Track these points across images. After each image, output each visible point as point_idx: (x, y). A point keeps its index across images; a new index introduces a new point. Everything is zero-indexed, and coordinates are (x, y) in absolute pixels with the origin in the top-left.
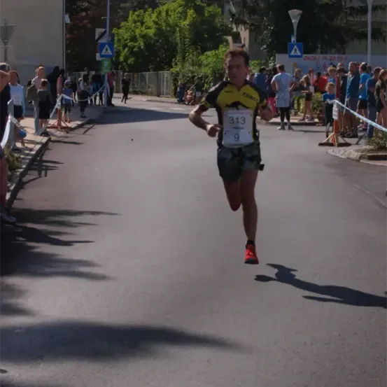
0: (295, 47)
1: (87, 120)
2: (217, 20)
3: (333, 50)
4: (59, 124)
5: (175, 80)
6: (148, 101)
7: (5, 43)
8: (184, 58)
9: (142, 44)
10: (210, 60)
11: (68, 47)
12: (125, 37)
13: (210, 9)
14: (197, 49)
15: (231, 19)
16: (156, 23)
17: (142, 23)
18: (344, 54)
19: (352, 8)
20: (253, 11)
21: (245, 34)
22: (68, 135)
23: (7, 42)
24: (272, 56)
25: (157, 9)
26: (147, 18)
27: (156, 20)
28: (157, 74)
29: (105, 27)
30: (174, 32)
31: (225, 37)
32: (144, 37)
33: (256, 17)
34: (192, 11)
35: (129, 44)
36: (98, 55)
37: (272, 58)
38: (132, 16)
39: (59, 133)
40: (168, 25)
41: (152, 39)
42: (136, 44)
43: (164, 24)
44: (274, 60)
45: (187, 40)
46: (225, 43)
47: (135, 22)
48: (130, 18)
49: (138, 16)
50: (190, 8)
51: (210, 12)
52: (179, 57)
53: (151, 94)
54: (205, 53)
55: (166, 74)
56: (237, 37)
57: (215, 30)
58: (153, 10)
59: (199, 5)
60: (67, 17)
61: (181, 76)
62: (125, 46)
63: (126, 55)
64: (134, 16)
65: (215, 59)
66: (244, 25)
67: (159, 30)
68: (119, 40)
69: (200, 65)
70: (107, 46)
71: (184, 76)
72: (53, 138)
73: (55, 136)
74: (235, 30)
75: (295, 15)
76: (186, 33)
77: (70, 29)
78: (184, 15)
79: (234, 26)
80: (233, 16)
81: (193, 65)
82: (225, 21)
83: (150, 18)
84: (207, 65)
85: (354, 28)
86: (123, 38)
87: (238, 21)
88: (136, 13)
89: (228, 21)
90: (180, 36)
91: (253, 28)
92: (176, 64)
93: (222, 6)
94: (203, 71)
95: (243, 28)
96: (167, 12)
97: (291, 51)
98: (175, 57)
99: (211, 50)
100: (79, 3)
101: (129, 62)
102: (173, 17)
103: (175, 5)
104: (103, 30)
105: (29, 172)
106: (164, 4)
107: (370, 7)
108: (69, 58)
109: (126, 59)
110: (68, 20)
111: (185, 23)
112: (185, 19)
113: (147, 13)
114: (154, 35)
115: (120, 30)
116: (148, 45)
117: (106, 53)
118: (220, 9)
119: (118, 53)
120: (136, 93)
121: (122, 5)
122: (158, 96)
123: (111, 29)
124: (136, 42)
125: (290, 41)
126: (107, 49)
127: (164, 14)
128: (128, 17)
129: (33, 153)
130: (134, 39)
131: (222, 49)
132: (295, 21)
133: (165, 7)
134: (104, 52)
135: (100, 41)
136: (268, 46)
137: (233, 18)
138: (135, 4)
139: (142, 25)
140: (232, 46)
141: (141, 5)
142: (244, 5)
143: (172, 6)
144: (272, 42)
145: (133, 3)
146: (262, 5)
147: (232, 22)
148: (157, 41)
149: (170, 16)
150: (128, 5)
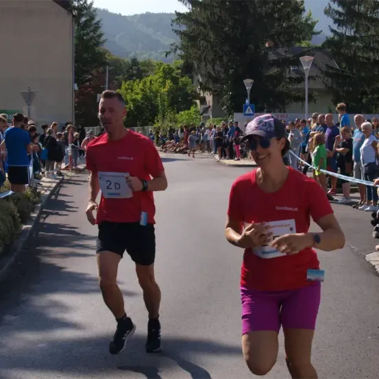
0: (249, 107)
2: (188, 88)
3: (277, 110)
5: (157, 133)
7: (29, 105)
8: (164, 116)
9: (132, 106)
10: (184, 117)
11: (76, 108)
13: (183, 79)
14: (173, 109)
16: (142, 90)
18: (285, 112)
19: (290, 78)
20: (216, 80)
21: (209, 98)
22: (76, 175)
24: (231, 114)
25: (143, 80)
26: (136, 87)
27: (142, 87)
28: (143, 129)
30: (156, 97)
31: (195, 100)
32: (134, 100)
33: (218, 85)
34: (169, 81)
37: (231, 116)
38: (124, 85)
39: (69, 174)
40: (151, 91)
41: (138, 101)
43: (148, 91)
44: (233, 117)
45: (166, 103)
46: (194, 105)
47: (127, 89)
48: (123, 87)
49: (129, 85)
50: (167, 79)
52: (160, 116)
54: (180, 113)
56: (203, 101)
57: (188, 95)
58: (140, 80)
59: (175, 77)
60: (76, 85)
61: (161, 130)
64: (126, 85)
65: (187, 117)
67: (145, 97)
69: (176, 122)
71: (163, 130)
72: (66, 178)
73: (67, 176)
74: (202, 95)
75: (248, 83)
76: (166, 97)
77: (78, 94)
78: (164, 84)
79: (201, 91)
80: (201, 84)
81: (171, 121)
82: (194, 88)
83: (138, 86)
84: (181, 122)
85: (292, 93)
87: (204, 88)
88: (127, 83)
89: (197, 88)
90: (161, 100)
91: (216, 93)
92: (158, 121)
93: (191, 77)
95: (209, 93)
96: (151, 82)
97: (246, 109)
98: (157, 115)
99: (185, 110)
100: (84, 76)
102: (155, 85)
103: (157, 76)
106: (148, 76)
107: (307, 77)
108: (77, 117)
110: (76, 88)
111: (164, 90)
112: (164, 87)
113: (135, 82)
114: (142, 99)
116: (137, 107)
118: (190, 80)
121: (117, 77)
124: (128, 104)
125: (245, 102)
127: (148, 83)
128: (121, 86)
129: (51, 189)
131: (193, 109)
132: (248, 88)
133: (149, 78)
136: (228, 107)
137: (201, 86)
138: (126, 77)
139: (132, 92)
140: (200, 107)
141: (130, 77)
142: (209, 76)
143: (154, 77)
144: (231, 104)
145: (124, 76)
146: (223, 76)
147: (200, 89)
148: (143, 103)
149: (153, 84)
150: (121, 77)
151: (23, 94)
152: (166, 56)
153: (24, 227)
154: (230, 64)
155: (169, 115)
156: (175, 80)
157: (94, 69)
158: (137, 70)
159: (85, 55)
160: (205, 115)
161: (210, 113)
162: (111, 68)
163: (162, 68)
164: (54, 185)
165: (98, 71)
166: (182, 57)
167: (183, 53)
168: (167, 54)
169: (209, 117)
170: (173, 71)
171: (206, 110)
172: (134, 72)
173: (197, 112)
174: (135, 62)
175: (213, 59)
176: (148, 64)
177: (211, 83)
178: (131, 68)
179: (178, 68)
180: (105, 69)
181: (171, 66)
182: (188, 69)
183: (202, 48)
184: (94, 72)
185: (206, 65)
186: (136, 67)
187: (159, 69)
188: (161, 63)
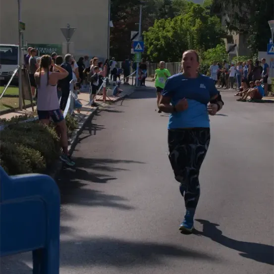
0: (272, 47)
1: (123, 95)
2: (216, 27)
4: (104, 98)
7: (68, 41)
9: (163, 42)
10: (211, 55)
11: (111, 44)
12: (152, 37)
13: (212, 19)
14: (202, 47)
16: (173, 28)
20: (242, 21)
21: (236, 37)
22: (110, 106)
23: (69, 40)
24: (256, 52)
25: (174, 19)
26: (167, 24)
27: (173, 26)
28: (174, 64)
29: (137, 30)
30: (186, 35)
31: (222, 39)
32: (165, 38)
33: (245, 25)
34: (199, 20)
35: (154, 43)
36: (132, 49)
37: (255, 55)
38: (156, 23)
39: (103, 104)
40: (182, 29)
41: (169, 39)
42: (159, 43)
43: (179, 29)
44: (257, 56)
45: (195, 40)
46: (222, 43)
47: (159, 27)
48: (155, 25)
49: (161, 23)
50: (197, 18)
51: (212, 21)
54: (208, 50)
56: (230, 39)
57: (217, 34)
58: (172, 19)
59: (204, 16)
62: (151, 44)
63: (151, 50)
64: (158, 23)
65: (215, 55)
66: (236, 31)
67: (175, 33)
68: (147, 40)
69: (204, 59)
70: (139, 44)
72: (100, 108)
73: (102, 106)
74: (229, 34)
75: (272, 24)
76: (195, 36)
77: (112, 31)
78: (193, 23)
79: (229, 31)
80: (228, 24)
82: (222, 28)
83: (169, 24)
84: (209, 59)
86: (150, 38)
87: (232, 28)
88: (160, 21)
89: (225, 28)
90: (190, 37)
91: (242, 32)
93: (220, 17)
94: (206, 63)
95: (235, 33)
96: (181, 20)
97: (269, 50)
99: (212, 48)
100: (119, 13)
101: (154, 55)
102: (185, 24)
104: (136, 32)
105: (84, 131)
106: (181, 14)
108: (112, 52)
109: (152, 53)
110: (112, 25)
111: (193, 29)
112: (194, 26)
113: (167, 21)
114: (172, 36)
115: (148, 33)
116: (168, 44)
117: (138, 49)
118: (219, 19)
119: (146, 49)
123: (142, 32)
124: (159, 41)
125: (269, 42)
126: (139, 46)
127: (179, 22)
128: (154, 24)
129: (86, 118)
130: (158, 39)
131: (219, 48)
132: (272, 29)
133: (180, 17)
134: (136, 48)
135: (134, 40)
136: (253, 46)
137: (228, 26)
139: (163, 30)
140: (227, 45)
141: (163, 15)
142: (237, 16)
143: (184, 17)
144: (255, 43)
145: (157, 14)
146: (249, 17)
147: (227, 28)
148: (174, 41)
149: (183, 23)
150: (154, 15)
151: (62, 30)
154: (256, 5)
156: (204, 19)
157: (129, 8)
158: (169, 9)
160: (230, 53)
161: (236, 52)
162: (144, 7)
163: (192, 8)
165: (132, 10)
169: (235, 55)
170: (204, 10)
171: (232, 49)
172: (167, 10)
173: (224, 50)
174: (167, 1)
176: (180, 3)
178: (164, 7)
179: (207, 8)
180: (139, 8)
181: (201, 6)
182: (216, 9)
184: (128, 10)
185: (233, 6)
186: (168, 6)
187: (190, 8)
188: (192, 3)
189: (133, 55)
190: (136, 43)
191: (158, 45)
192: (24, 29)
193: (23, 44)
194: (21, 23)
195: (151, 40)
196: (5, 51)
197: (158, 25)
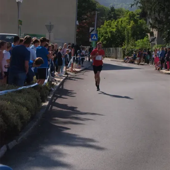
1: (84, 68)
2: (143, 26)
4: (72, 69)
5: (124, 52)
6: (111, 60)
8: (128, 42)
9: (110, 35)
10: (140, 43)
11: (77, 35)
13: (141, 21)
14: (134, 38)
15: (150, 26)
16: (116, 26)
17: (110, 26)
20: (160, 22)
21: (156, 33)
22: (76, 75)
23: (50, 32)
24: (168, 43)
25: (117, 20)
26: (112, 24)
27: (116, 25)
28: (116, 49)
29: (94, 27)
30: (124, 30)
31: (147, 34)
32: (111, 32)
33: (161, 25)
34: (132, 22)
35: (104, 35)
36: (90, 39)
37: (168, 44)
38: (106, 23)
39: (71, 74)
40: (122, 27)
42: (107, 35)
43: (120, 27)
45: (130, 34)
46: (147, 36)
47: (107, 25)
49: (108, 23)
50: (132, 20)
51: (140, 22)
52: (126, 42)
53: (113, 58)
54: (138, 41)
55: (120, 49)
56: (152, 34)
57: (143, 30)
58: (115, 20)
59: (136, 19)
60: (77, 21)
61: (126, 51)
62: (102, 36)
63: (102, 40)
64: (107, 23)
65: (142, 43)
66: (156, 28)
67: (118, 29)
69: (135, 46)
70: (94, 36)
71: (128, 50)
72: (69, 76)
73: (70, 75)
74: (151, 31)
76: (130, 31)
77: (78, 27)
78: (129, 23)
79: (151, 29)
80: (151, 24)
81: (132, 46)
82: (147, 26)
83: (114, 24)
84: (138, 46)
86: (101, 32)
87: (153, 27)
88: (108, 21)
90: (127, 32)
91: (160, 30)
92: (125, 45)
93: (146, 20)
94: (137, 48)
95: (155, 30)
96: (121, 21)
98: (124, 41)
99: (141, 39)
100: (83, 16)
101: (104, 43)
102: (124, 24)
104: (93, 28)
106: (120, 18)
108: (77, 40)
110: (78, 23)
111: (128, 27)
112: (129, 25)
113: (112, 21)
114: (115, 32)
115: (100, 29)
116: (112, 36)
117: (94, 39)
118: (145, 22)
119: (99, 39)
120: (106, 57)
121: (102, 18)
122: (116, 58)
123: (96, 28)
126: (94, 37)
127: (120, 22)
128: (104, 23)
130: (106, 33)
131: (145, 39)
133: (120, 20)
134: (93, 38)
135: (92, 33)
136: (166, 39)
138: (107, 18)
140: (150, 38)
141: (110, 18)
142: (156, 19)
143: (124, 19)
144: (168, 37)
145: (106, 17)
146: (164, 20)
147: (150, 27)
148: (116, 34)
149: (123, 23)
150: (104, 18)
151: (46, 25)
152: (131, 7)
153: (44, 104)
154: (169, 13)
155: (131, 42)
156: (136, 21)
158: (114, 14)
159: (84, 4)
160: (152, 42)
161: (156, 42)
162: (99, 12)
163: (128, 14)
164: (62, 80)
165: (91, 14)
166: (141, 8)
167: (141, 5)
168: (132, 5)
169: (155, 44)
170: (135, 15)
171: (153, 40)
172: (112, 15)
173: (148, 41)
174: (113, 9)
175: (159, 9)
176: (120, 11)
177: (157, 24)
178: (111, 13)
179: (138, 14)
180: (95, 13)
181: (134, 13)
182: (143, 15)
183: (152, 3)
184: (89, 14)
185: (155, 13)
186: (113, 12)
187: (127, 14)
188: (128, 11)
189: (91, 42)
190: (93, 35)
191: (106, 36)
192: (21, 24)
193: (20, 34)
194: (19, 20)
195: (102, 33)
196: (10, 38)
197: (107, 24)
